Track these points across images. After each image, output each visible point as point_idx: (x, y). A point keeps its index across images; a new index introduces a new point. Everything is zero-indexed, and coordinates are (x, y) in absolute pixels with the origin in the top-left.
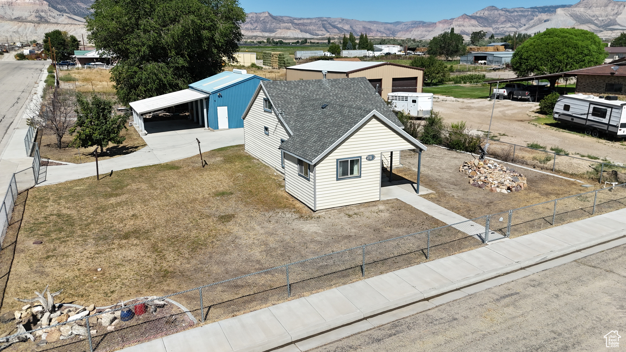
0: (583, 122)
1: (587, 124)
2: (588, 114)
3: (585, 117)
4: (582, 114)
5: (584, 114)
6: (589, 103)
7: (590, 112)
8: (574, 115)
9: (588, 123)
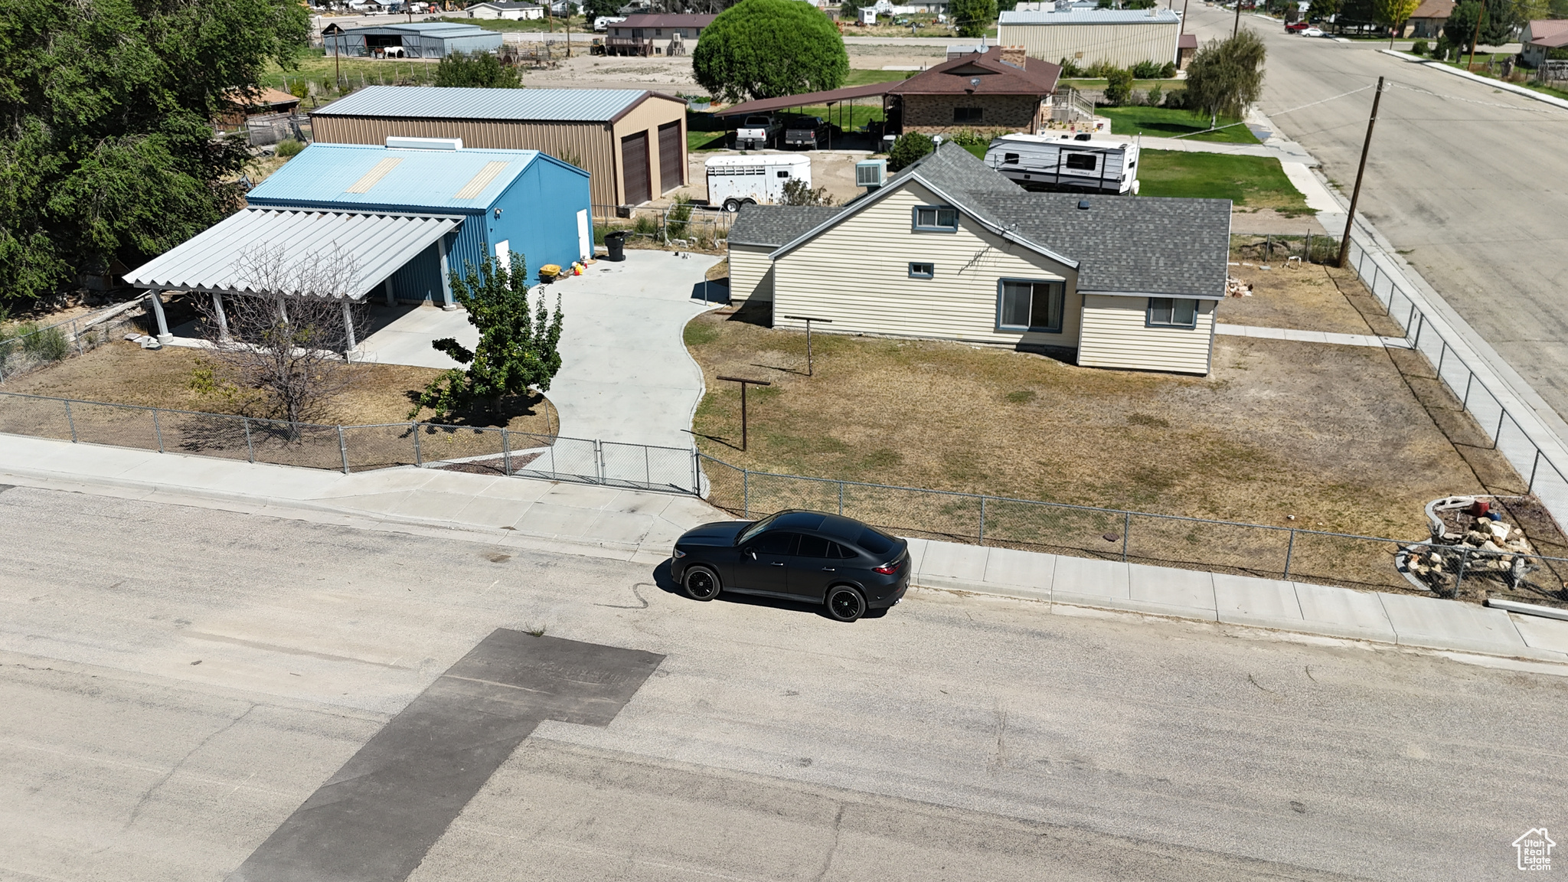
0: (1052, 180)
1: (1059, 182)
2: (1059, 166)
3: (1054, 171)
4: (1046, 167)
5: (1052, 167)
6: (1058, 148)
7: (1062, 163)
8: (1028, 169)
9: (1061, 180)
